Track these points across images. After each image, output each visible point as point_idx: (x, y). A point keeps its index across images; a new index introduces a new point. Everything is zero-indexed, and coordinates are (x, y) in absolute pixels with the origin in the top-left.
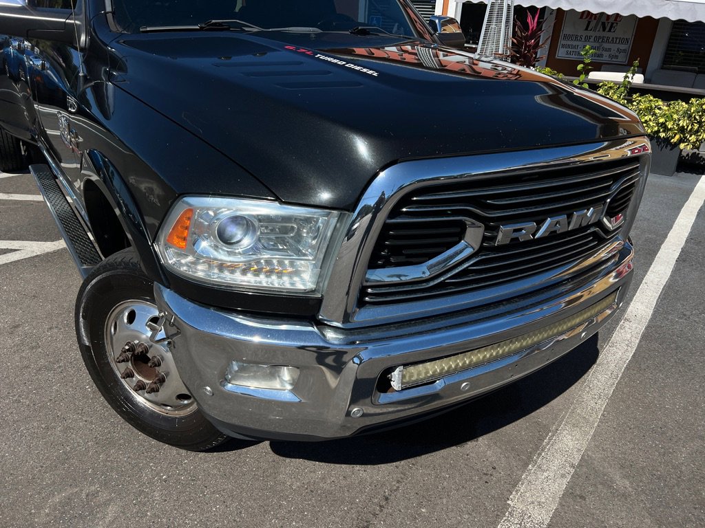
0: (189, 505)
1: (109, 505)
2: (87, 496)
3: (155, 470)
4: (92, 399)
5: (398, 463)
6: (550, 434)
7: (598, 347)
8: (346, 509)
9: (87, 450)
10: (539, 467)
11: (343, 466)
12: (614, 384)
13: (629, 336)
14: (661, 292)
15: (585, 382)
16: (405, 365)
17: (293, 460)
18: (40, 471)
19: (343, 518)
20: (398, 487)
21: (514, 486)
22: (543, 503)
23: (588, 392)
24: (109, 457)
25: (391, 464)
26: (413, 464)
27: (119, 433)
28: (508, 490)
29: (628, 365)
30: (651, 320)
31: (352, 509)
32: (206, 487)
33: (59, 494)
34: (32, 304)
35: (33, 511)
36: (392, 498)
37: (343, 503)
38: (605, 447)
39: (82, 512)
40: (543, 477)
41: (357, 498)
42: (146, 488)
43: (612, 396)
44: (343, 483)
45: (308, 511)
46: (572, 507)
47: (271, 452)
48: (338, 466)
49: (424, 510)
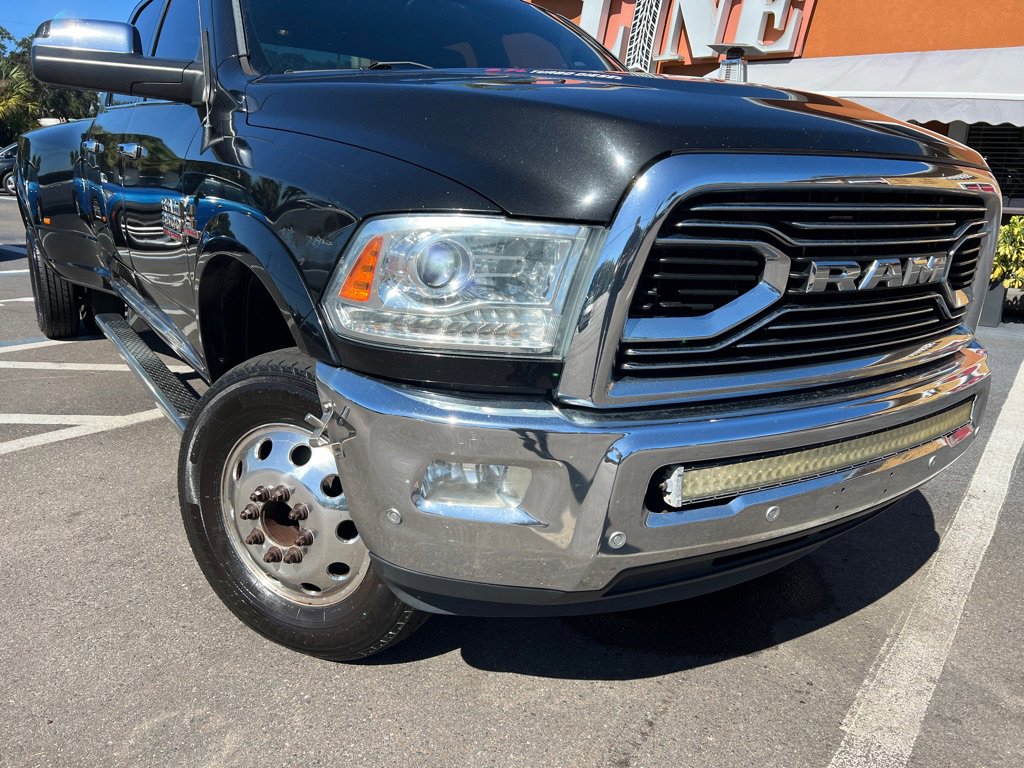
0: (347, 733)
1: (226, 733)
2: (192, 721)
3: (292, 689)
4: (190, 599)
5: (660, 678)
6: (888, 639)
7: (937, 530)
8: (589, 737)
9: (188, 663)
10: (880, 682)
11: (577, 682)
12: (971, 575)
13: (980, 516)
14: (1016, 462)
15: (927, 574)
16: (688, 466)
17: (498, 674)
18: (119, 690)
19: (586, 750)
20: (666, 709)
21: (847, 707)
22: (897, 729)
23: (935, 587)
24: (222, 671)
25: (651, 679)
26: (683, 679)
27: (233, 641)
28: (838, 713)
29: (987, 552)
30: (1009, 497)
31: (598, 737)
32: (371, 709)
33: (148, 719)
34: (99, 487)
35: (110, 742)
36: (659, 722)
37: (583, 729)
38: (976, 655)
39: (186, 743)
40: (889, 695)
41: (605, 722)
42: (281, 710)
43: (972, 591)
44: (581, 703)
45: (531, 740)
46: (942, 733)
47: (464, 663)
48: (568, 681)
49: (711, 739)
